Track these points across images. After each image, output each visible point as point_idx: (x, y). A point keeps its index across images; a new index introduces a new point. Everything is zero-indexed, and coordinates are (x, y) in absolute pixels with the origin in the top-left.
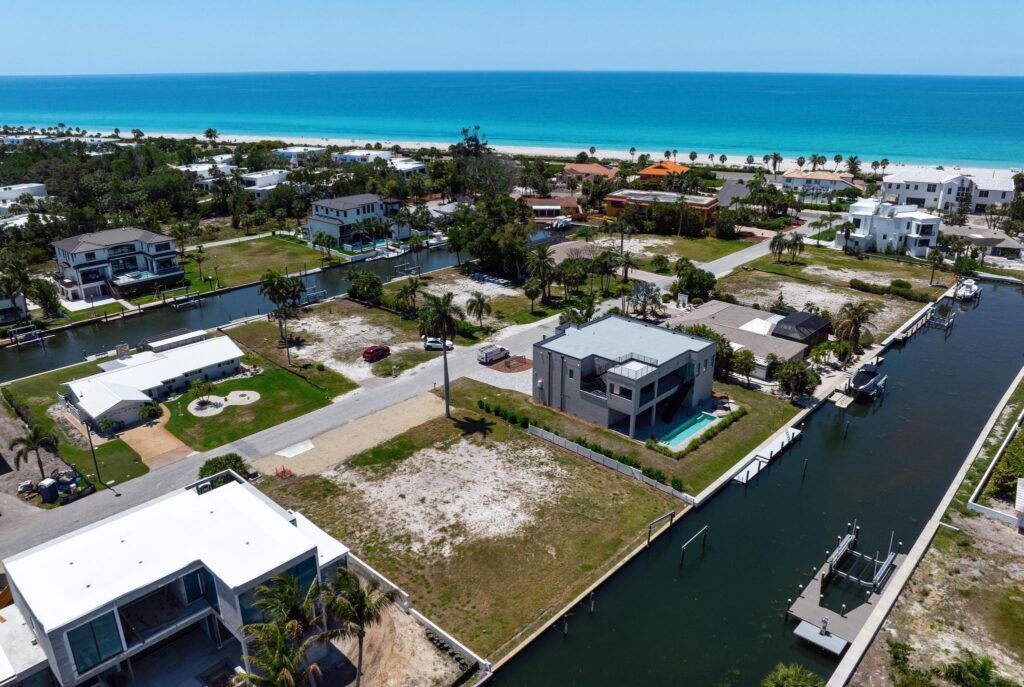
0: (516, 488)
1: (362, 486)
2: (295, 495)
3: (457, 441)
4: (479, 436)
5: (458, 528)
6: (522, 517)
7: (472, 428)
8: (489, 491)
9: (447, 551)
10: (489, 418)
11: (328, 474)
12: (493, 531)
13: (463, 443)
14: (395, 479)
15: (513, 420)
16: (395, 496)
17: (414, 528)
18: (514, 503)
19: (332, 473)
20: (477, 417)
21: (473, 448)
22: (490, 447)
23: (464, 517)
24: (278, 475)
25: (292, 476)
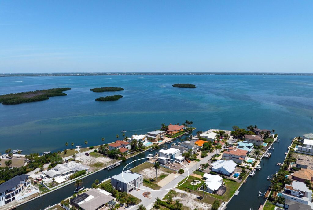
0: (145, 173)
1: (164, 173)
2: (171, 171)
3: (154, 179)
4: (152, 179)
5: (151, 169)
6: (144, 170)
7: (153, 180)
8: (148, 173)
9: (151, 168)
10: (150, 182)
11: (169, 174)
12: (147, 169)
13: (153, 178)
15: (146, 181)
17: (155, 169)
18: (145, 172)
20: (152, 182)
21: (151, 178)
22: (149, 178)
23: (150, 170)
24: (175, 173)
25: (173, 173)
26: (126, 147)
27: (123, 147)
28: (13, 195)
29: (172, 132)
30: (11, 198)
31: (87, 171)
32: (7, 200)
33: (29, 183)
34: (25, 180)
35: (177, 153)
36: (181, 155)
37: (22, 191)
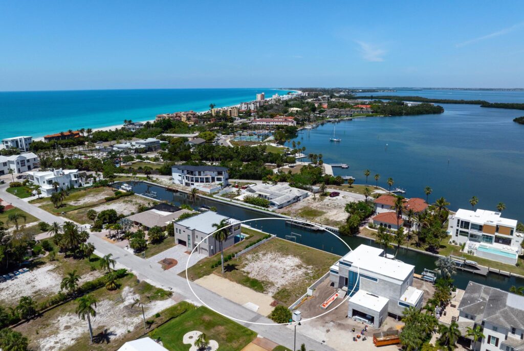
14: (272, 280)
16: (283, 278)
17: (301, 273)
19: (270, 294)
24: (274, 306)
25: (275, 302)
28: (192, 181)
30: (190, 182)
31: (276, 208)
32: (187, 181)
33: (219, 179)
34: (216, 173)
35: (376, 280)
36: (400, 304)
37: (205, 183)
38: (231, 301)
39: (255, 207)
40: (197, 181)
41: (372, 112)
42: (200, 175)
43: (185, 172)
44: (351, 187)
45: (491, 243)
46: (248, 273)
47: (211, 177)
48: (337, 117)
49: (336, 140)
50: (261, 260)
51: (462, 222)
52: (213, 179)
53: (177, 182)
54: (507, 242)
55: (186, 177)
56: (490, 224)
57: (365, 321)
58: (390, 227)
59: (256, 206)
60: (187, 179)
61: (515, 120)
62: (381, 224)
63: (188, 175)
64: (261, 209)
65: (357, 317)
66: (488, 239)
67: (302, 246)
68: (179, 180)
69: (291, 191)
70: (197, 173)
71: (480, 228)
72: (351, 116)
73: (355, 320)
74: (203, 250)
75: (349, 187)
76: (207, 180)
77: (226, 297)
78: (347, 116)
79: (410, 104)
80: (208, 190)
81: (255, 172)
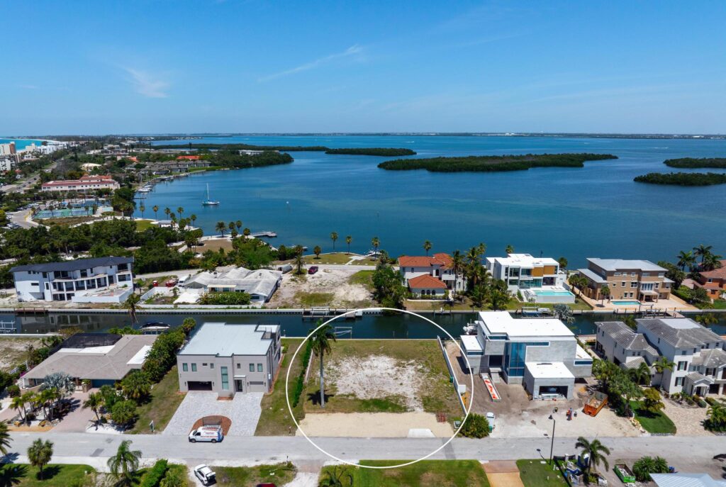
0: (357, 367)
1: (411, 396)
2: (445, 406)
3: (340, 395)
4: (327, 393)
5: (399, 365)
6: (373, 358)
7: (323, 398)
8: (366, 371)
9: (412, 361)
10: (306, 397)
12: (389, 359)
13: (339, 393)
14: (393, 392)
16: (404, 386)
17: (413, 372)
18: (366, 363)
19: (418, 409)
21: (340, 388)
23: (391, 367)
24: (444, 421)
25: (438, 416)
26: (445, 277)
27: (434, 275)
28: (70, 289)
29: (721, 286)
30: (65, 292)
31: (262, 302)
32: (56, 292)
33: (122, 278)
34: (115, 268)
35: (546, 344)
36: (577, 363)
37: (97, 289)
38: (387, 438)
39: (229, 308)
40: (80, 287)
41: (210, 165)
42: (84, 275)
43: (51, 275)
44: (317, 258)
45: (540, 286)
46: (353, 395)
47: (107, 276)
48: (167, 173)
49: (211, 203)
50: (345, 374)
51: (511, 269)
52: (111, 280)
53: (28, 298)
54: (550, 281)
55: (54, 284)
56: (538, 266)
57: (555, 396)
58: (434, 293)
59: (231, 306)
60: (55, 287)
61: (380, 166)
62: (423, 292)
63: (56, 281)
64: (241, 308)
65: (543, 395)
66: (536, 283)
67: (368, 341)
68: (33, 294)
69: (260, 274)
70: (78, 273)
71: (528, 272)
72: (187, 171)
73: (543, 400)
74: (252, 386)
75: (315, 258)
76: (101, 283)
77: (373, 435)
78: (180, 171)
79: (249, 152)
80: (115, 299)
81: (169, 259)
